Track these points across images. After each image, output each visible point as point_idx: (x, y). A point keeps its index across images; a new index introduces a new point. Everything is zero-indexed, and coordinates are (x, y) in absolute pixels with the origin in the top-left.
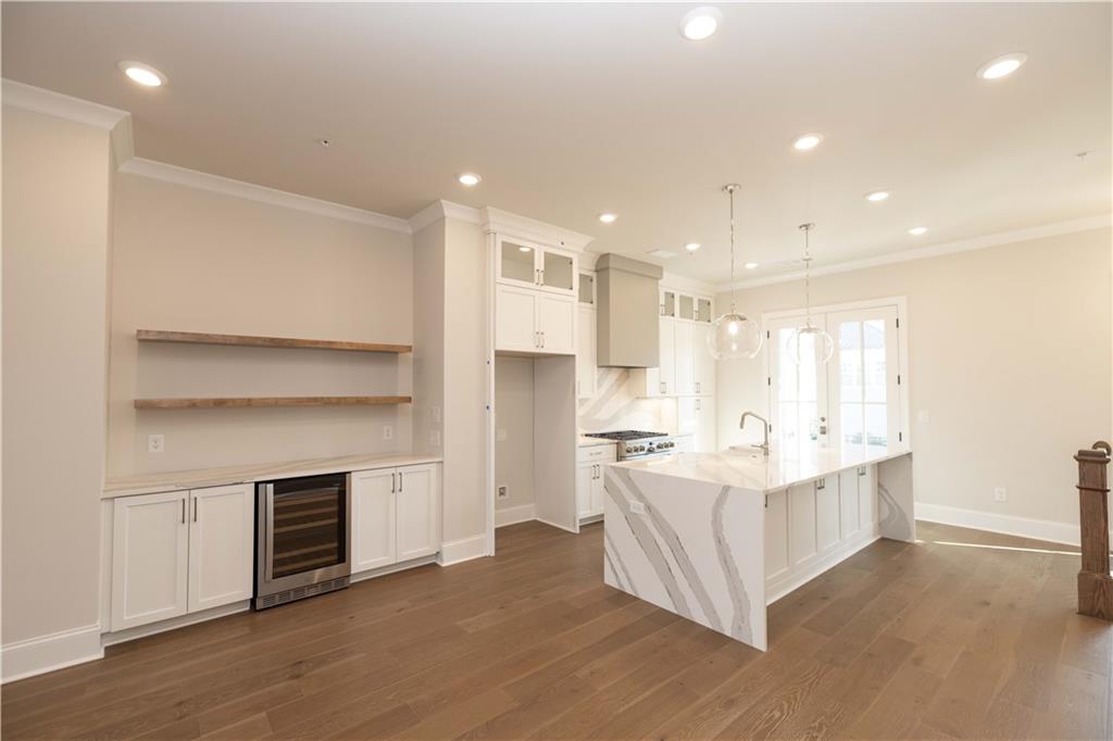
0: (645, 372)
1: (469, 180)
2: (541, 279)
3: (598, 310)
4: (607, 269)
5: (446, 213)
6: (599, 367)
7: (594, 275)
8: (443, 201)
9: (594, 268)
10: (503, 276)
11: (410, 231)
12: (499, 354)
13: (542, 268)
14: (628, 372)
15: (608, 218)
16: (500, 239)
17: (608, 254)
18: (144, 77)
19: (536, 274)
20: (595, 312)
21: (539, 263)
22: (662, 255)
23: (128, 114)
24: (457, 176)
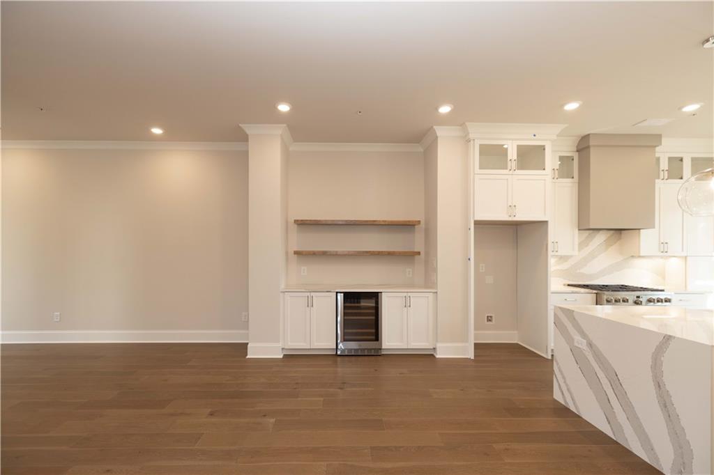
0: (639, 233)
1: (445, 109)
2: (514, 164)
3: (579, 183)
4: (588, 147)
5: (438, 134)
6: (579, 230)
7: (576, 156)
8: (435, 127)
9: (575, 149)
10: (480, 168)
11: (422, 150)
12: (477, 223)
13: (515, 157)
14: (621, 233)
15: (572, 106)
16: (477, 143)
17: (589, 135)
18: (284, 108)
19: (509, 163)
20: (577, 185)
21: (512, 154)
22: (652, 124)
23: (285, 125)
24: (437, 109)
